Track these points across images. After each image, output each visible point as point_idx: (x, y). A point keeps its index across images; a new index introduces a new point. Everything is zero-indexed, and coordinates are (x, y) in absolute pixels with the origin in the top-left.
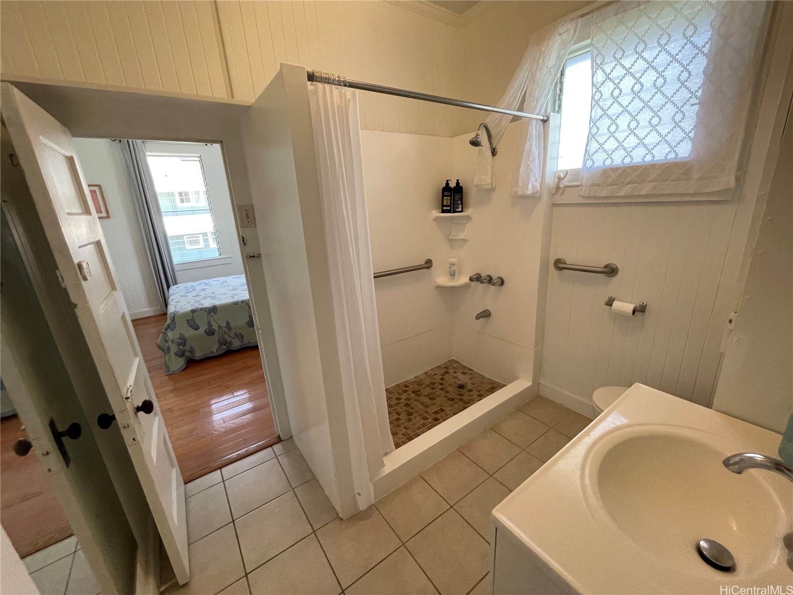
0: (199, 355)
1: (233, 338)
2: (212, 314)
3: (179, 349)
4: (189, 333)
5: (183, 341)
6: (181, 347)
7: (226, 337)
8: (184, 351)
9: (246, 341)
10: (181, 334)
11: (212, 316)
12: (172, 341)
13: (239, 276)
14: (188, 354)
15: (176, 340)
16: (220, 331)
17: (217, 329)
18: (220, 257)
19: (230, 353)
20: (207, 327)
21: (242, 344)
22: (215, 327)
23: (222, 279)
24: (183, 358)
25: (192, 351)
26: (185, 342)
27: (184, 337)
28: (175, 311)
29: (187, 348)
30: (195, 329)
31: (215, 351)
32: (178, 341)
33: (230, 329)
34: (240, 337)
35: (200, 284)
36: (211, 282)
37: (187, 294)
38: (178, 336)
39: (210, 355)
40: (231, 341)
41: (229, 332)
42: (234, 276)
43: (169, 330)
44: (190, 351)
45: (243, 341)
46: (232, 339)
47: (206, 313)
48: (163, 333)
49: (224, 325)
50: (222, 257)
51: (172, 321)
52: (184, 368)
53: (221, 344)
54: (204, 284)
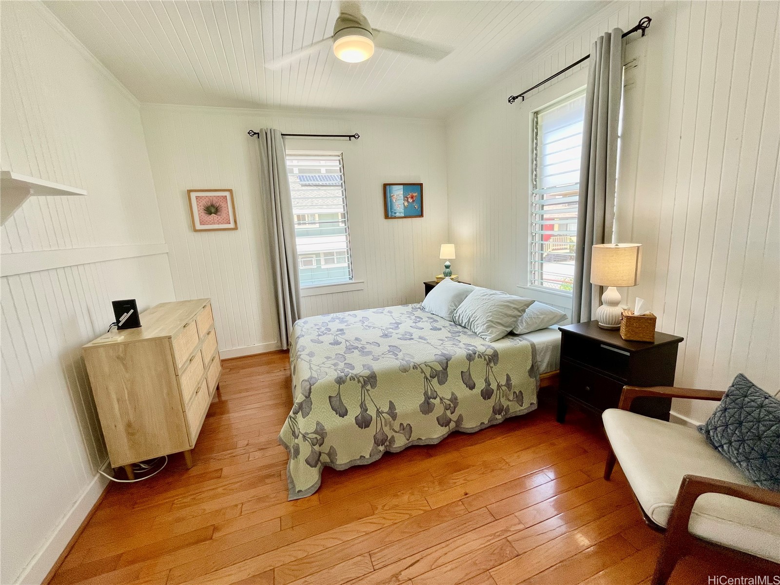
0: (342, 461)
1: (396, 432)
2: (369, 387)
3: (313, 452)
4: (331, 421)
5: (321, 435)
6: (317, 448)
7: (386, 430)
8: (320, 454)
9: (414, 437)
10: (318, 423)
11: (368, 390)
12: (304, 436)
13: (380, 310)
14: (325, 458)
15: (310, 436)
16: (379, 419)
17: (374, 416)
18: (351, 281)
19: (389, 458)
20: (358, 411)
21: (408, 442)
22: (372, 412)
23: (360, 313)
24: (316, 468)
25: (332, 453)
26: (323, 439)
27: (323, 429)
28: (311, 378)
29: (325, 448)
30: (340, 416)
31: (368, 456)
32: (315, 436)
33: (394, 416)
34: (407, 429)
35: (333, 320)
36: (347, 318)
37: (320, 338)
38: (313, 428)
39: (359, 463)
40: (393, 437)
41: (392, 422)
42: (375, 310)
43: (300, 413)
44: (329, 454)
45: (410, 437)
46: (394, 434)
47: (360, 384)
48: (291, 417)
49: (386, 409)
50: (353, 281)
51: (306, 397)
52: (318, 486)
53: (377, 443)
54: (338, 321)
